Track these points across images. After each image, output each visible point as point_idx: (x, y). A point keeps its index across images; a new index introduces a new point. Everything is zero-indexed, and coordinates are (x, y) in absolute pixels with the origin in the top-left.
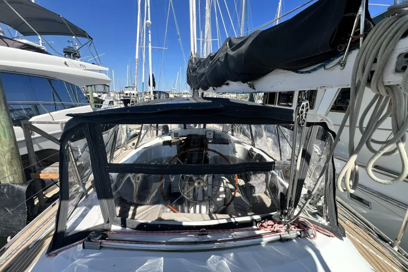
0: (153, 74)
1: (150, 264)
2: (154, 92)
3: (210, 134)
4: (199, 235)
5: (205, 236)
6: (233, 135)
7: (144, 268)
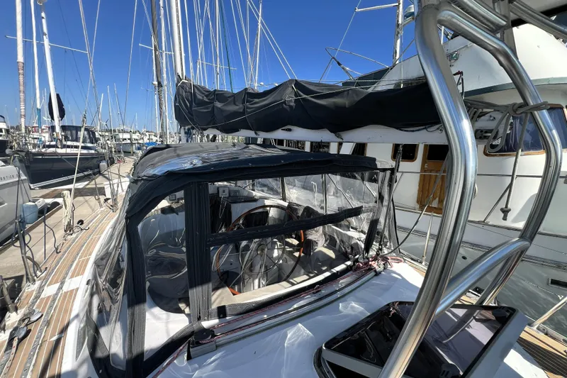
0: (58, 95)
1: (294, 333)
2: (64, 128)
3: (224, 191)
4: (314, 293)
5: (320, 293)
6: (254, 190)
7: (290, 339)
